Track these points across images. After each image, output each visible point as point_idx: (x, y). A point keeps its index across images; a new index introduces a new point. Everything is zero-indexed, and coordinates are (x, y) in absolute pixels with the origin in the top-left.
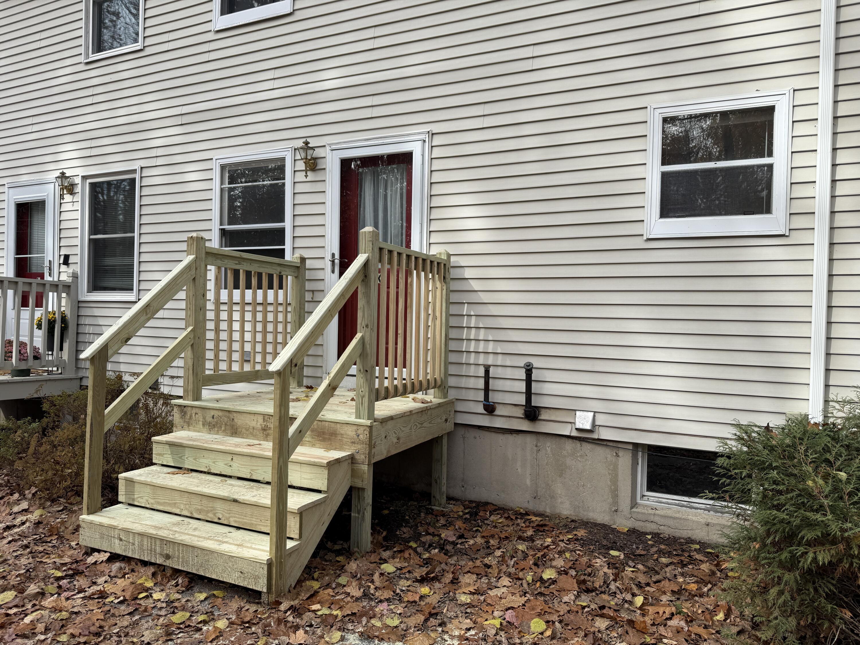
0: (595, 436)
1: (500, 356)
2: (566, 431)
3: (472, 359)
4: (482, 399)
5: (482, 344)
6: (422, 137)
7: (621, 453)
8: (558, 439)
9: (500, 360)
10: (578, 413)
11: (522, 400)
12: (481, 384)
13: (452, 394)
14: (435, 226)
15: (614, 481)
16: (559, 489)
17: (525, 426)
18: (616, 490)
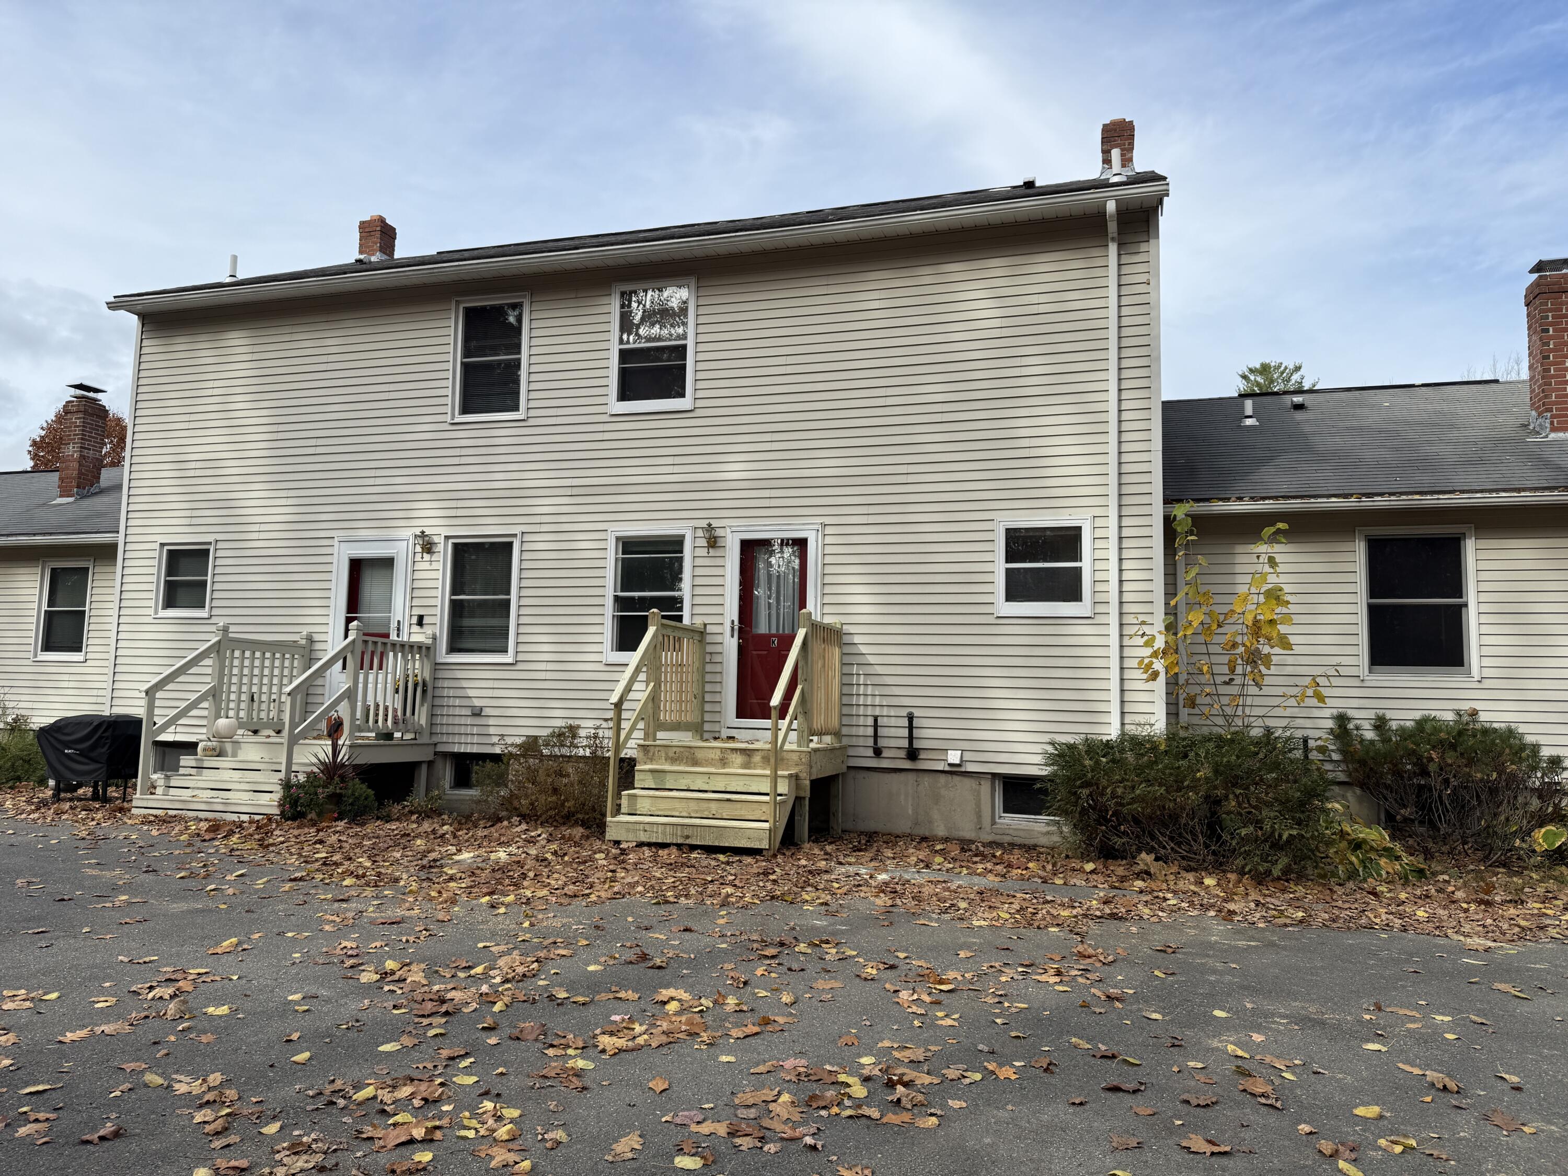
0: (963, 769)
1: (885, 708)
2: (940, 766)
3: (861, 711)
4: (872, 744)
5: (870, 698)
6: (816, 527)
7: (982, 783)
8: (934, 774)
9: (885, 711)
10: (949, 752)
11: (905, 743)
12: (870, 731)
13: (845, 741)
14: (827, 599)
15: (978, 805)
16: (936, 815)
17: (907, 765)
18: (980, 811)
